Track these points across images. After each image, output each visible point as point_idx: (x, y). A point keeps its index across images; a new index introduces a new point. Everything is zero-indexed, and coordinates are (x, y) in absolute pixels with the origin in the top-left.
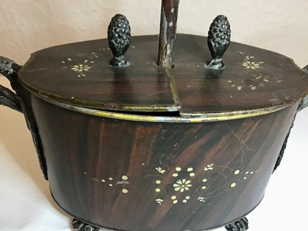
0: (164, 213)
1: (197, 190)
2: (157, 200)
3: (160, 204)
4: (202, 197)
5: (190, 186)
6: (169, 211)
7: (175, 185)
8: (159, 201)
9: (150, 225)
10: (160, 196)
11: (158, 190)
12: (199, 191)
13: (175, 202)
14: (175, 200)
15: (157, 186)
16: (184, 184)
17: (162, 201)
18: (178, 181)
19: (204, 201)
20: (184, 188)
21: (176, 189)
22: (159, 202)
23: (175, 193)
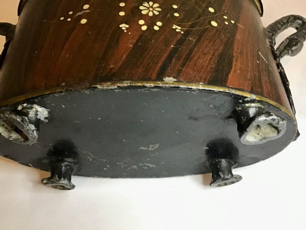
0: (130, 44)
1: (169, 15)
2: (121, 26)
3: (125, 31)
4: (178, 26)
5: (159, 9)
6: (138, 41)
7: (141, 8)
8: (124, 26)
9: (111, 66)
10: (125, 20)
11: (122, 14)
12: (171, 17)
13: (144, 28)
14: (143, 25)
15: (121, 9)
16: (152, 7)
17: (127, 26)
18: (145, 3)
19: (182, 32)
20: (152, 11)
21: (144, 12)
22: (123, 28)
23: (142, 17)
